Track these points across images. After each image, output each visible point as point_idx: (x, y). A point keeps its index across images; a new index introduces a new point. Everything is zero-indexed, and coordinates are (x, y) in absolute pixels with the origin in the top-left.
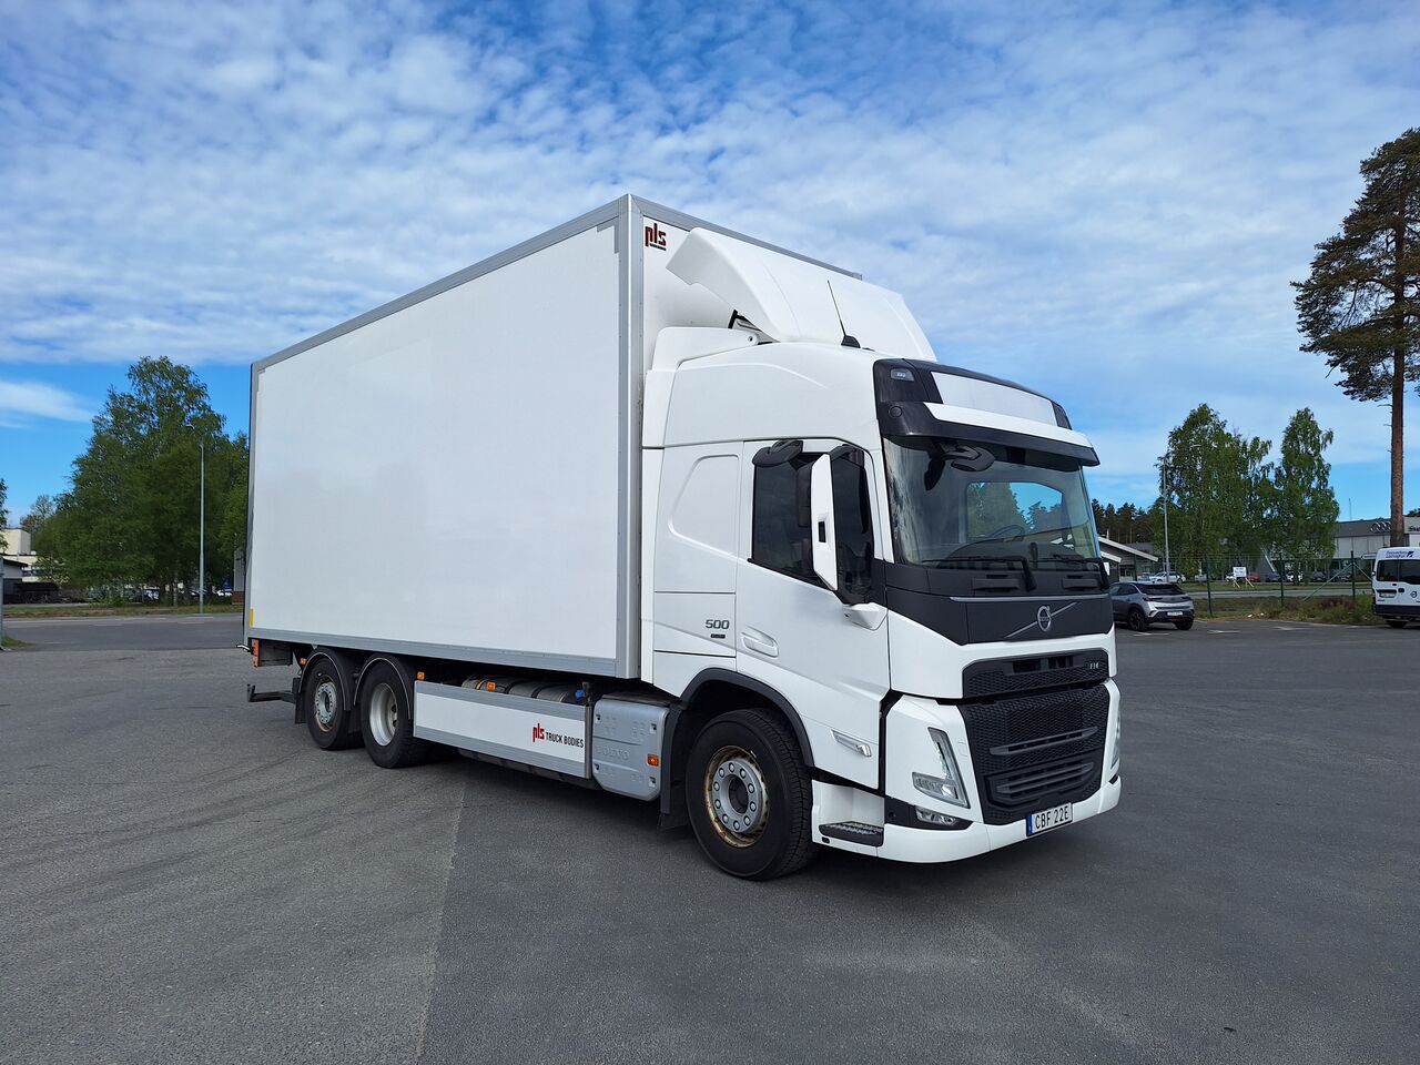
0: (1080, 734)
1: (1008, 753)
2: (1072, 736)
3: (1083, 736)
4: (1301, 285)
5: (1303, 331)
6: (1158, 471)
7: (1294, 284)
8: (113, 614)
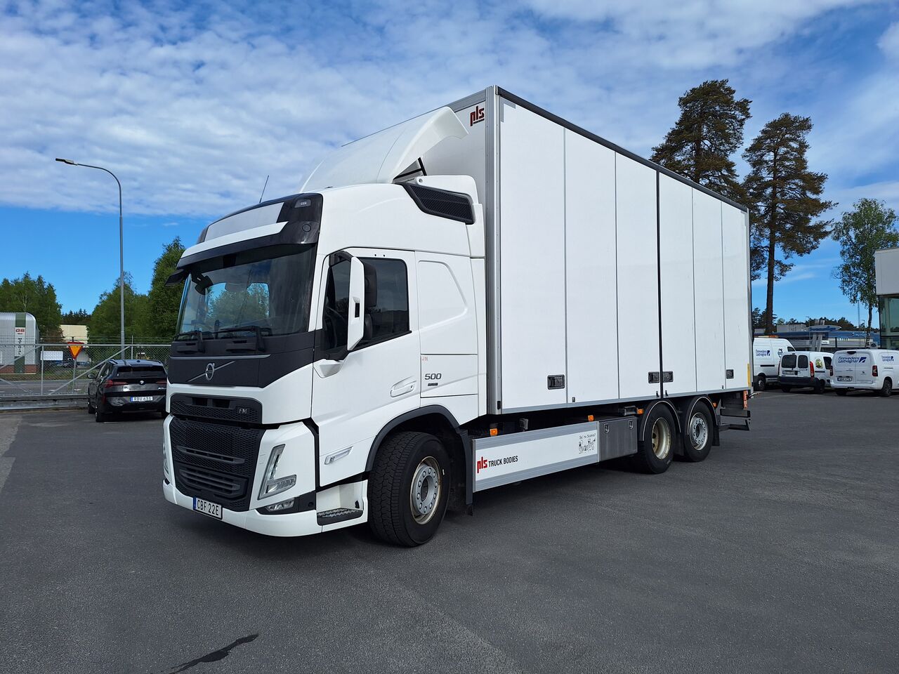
0: (232, 460)
1: (185, 452)
2: (225, 458)
3: (233, 462)
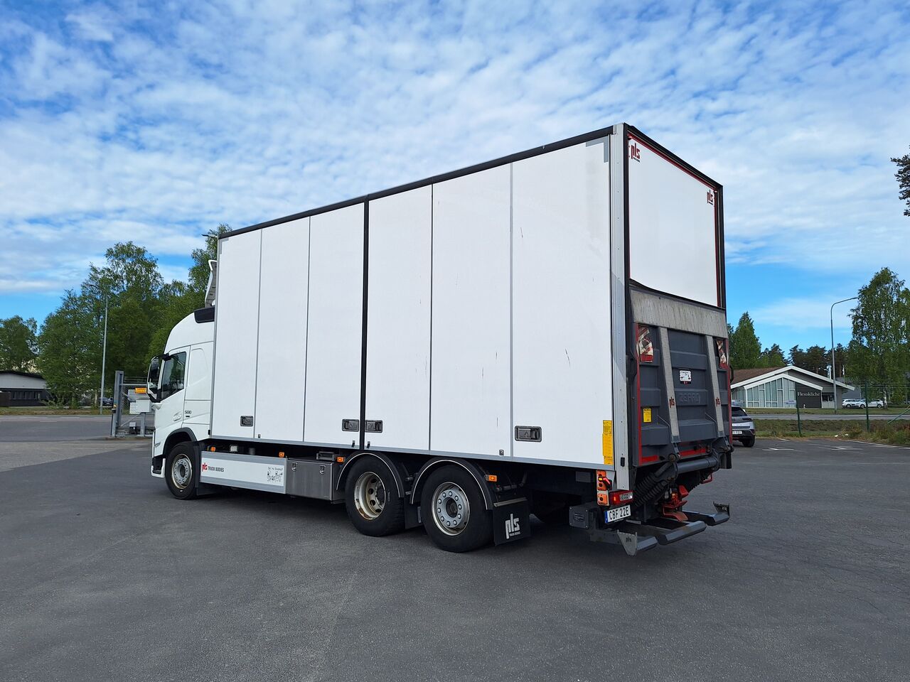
4: (899, 160)
5: (904, 198)
6: (850, 320)
7: (895, 160)
8: (53, 414)
